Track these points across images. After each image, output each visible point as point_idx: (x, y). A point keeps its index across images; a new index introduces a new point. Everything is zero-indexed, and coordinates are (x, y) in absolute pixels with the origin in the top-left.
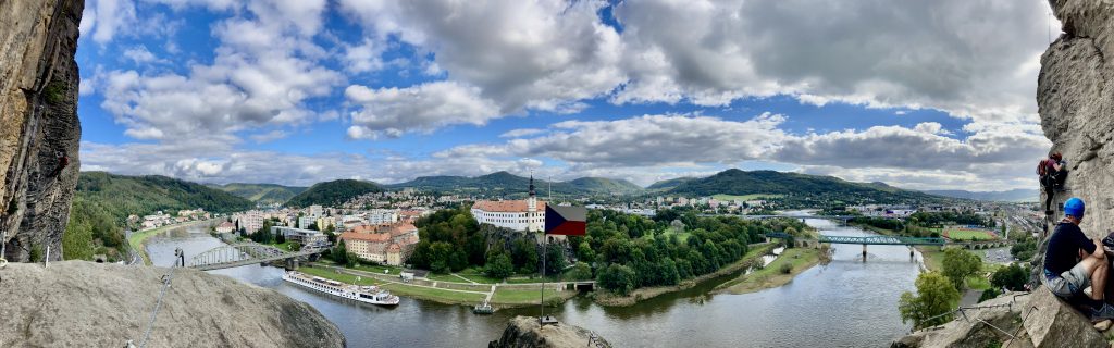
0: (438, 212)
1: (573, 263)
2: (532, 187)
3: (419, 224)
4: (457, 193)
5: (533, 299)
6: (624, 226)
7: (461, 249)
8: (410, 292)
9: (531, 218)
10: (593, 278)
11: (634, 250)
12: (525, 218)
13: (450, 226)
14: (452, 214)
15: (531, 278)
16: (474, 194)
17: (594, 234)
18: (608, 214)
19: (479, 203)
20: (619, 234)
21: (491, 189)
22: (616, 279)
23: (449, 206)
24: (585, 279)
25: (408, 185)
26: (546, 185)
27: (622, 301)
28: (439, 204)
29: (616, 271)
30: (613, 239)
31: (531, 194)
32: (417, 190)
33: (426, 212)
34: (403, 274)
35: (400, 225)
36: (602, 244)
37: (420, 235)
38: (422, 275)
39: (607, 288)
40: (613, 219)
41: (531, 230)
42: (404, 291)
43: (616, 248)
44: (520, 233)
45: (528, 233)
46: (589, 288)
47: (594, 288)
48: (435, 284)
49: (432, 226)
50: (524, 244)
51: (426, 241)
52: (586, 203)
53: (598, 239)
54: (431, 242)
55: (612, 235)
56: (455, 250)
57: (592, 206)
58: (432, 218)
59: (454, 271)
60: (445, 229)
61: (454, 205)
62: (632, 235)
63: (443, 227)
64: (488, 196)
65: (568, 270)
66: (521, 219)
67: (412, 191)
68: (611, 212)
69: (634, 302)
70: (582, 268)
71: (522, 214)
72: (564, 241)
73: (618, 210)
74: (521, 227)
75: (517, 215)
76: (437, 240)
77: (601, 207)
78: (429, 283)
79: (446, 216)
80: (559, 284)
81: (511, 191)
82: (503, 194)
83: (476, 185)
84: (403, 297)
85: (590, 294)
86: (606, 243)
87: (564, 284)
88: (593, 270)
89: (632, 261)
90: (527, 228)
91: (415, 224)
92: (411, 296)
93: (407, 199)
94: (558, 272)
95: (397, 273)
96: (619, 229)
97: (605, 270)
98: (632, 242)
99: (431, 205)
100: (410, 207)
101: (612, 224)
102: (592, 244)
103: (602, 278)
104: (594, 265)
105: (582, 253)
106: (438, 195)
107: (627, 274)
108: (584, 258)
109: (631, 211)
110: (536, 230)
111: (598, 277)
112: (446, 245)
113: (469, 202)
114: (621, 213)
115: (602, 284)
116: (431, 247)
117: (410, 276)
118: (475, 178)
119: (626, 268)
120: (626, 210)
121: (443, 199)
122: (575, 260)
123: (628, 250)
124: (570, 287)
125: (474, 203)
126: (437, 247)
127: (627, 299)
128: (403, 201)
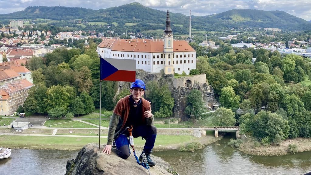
0: (57, 51)
1: (214, 108)
2: (168, 24)
3: (32, 65)
4: (80, 28)
5: (167, 144)
6: (277, 69)
7: (85, 93)
8: (24, 143)
9: (167, 59)
10: (237, 125)
11: (288, 97)
12: (160, 60)
13: (72, 68)
14: (73, 53)
15: (166, 123)
16: (101, 30)
17: (240, 78)
18: (259, 55)
19: (106, 40)
20: (271, 77)
21: (121, 24)
22: (265, 127)
23: (69, 45)
24: (227, 126)
25: (17, 16)
26: (185, 21)
27: (270, 150)
28: (57, 42)
29: (266, 119)
30: (263, 84)
31: (167, 32)
32: (27, 23)
33: (41, 51)
34: (15, 124)
35: (7, 67)
36: (249, 89)
37: (35, 78)
38: (39, 123)
39: (255, 135)
40: (264, 60)
41: (167, 73)
42: (17, 142)
43: (266, 93)
44: (154, 76)
45: (164, 76)
46: (232, 135)
47: (238, 135)
48: (55, 131)
49: (49, 69)
50: (158, 88)
51: (42, 85)
52: (233, 42)
53: (244, 83)
54: (48, 87)
55: (261, 78)
56: (79, 94)
57: (240, 45)
58: (48, 60)
59: (77, 116)
60: (64, 71)
61: (75, 43)
62: (287, 79)
63: (64, 69)
64: (118, 33)
65: (208, 116)
66: (156, 60)
67: (20, 24)
68: (262, 52)
69: (285, 152)
70: (225, 114)
71: (156, 55)
72: (204, 85)
73: (273, 49)
74: (155, 69)
75: (152, 55)
76: (56, 83)
77: (251, 46)
78: (49, 132)
79: (67, 57)
80: (197, 129)
81: (146, 27)
82: (136, 31)
83: (105, 19)
84: (16, 149)
85: (232, 141)
86: (254, 88)
87: (203, 130)
88: (237, 116)
89: (285, 108)
90: (163, 71)
91: (27, 66)
92: (27, 147)
93: (15, 35)
94: (196, 118)
95: (8, 124)
96: (272, 73)
97: (251, 117)
98: (287, 88)
99: (47, 42)
100: (20, 44)
101: (264, 66)
102: (236, 90)
103: (248, 125)
104: (239, 111)
105: (225, 98)
106: (55, 30)
107: (277, 123)
108: (227, 104)
109: (288, 51)
110: (172, 73)
111: (243, 125)
112: (67, 89)
113: (95, 41)
114: (275, 53)
115: (248, 132)
116: (49, 91)
117: (24, 125)
118: (102, 11)
119: (277, 116)
120: (282, 49)
121: (62, 36)
122: (217, 105)
123: (281, 96)
124: (211, 133)
125: (100, 41)
126: (57, 92)
127: (276, 148)
128: (9, 38)
